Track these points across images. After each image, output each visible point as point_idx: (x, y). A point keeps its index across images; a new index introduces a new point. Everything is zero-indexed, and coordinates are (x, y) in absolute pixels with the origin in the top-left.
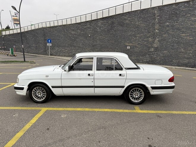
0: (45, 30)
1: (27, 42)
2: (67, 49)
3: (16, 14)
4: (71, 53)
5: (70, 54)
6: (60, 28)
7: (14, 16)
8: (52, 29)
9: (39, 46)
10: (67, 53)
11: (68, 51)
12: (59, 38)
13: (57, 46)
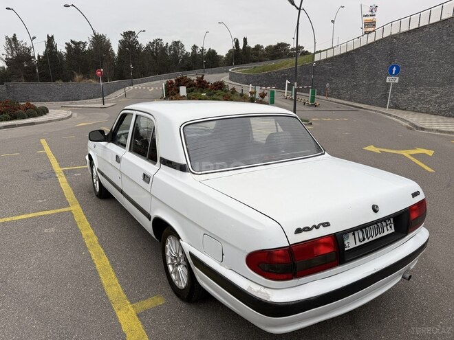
0: (395, 41)
1: (353, 74)
2: (437, 93)
3: (372, 11)
4: (446, 102)
5: (442, 106)
6: (432, 30)
7: (367, 16)
8: (410, 37)
9: (374, 84)
10: (436, 103)
11: (438, 97)
12: (423, 60)
13: (415, 84)
